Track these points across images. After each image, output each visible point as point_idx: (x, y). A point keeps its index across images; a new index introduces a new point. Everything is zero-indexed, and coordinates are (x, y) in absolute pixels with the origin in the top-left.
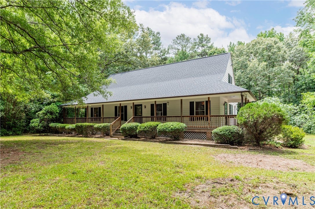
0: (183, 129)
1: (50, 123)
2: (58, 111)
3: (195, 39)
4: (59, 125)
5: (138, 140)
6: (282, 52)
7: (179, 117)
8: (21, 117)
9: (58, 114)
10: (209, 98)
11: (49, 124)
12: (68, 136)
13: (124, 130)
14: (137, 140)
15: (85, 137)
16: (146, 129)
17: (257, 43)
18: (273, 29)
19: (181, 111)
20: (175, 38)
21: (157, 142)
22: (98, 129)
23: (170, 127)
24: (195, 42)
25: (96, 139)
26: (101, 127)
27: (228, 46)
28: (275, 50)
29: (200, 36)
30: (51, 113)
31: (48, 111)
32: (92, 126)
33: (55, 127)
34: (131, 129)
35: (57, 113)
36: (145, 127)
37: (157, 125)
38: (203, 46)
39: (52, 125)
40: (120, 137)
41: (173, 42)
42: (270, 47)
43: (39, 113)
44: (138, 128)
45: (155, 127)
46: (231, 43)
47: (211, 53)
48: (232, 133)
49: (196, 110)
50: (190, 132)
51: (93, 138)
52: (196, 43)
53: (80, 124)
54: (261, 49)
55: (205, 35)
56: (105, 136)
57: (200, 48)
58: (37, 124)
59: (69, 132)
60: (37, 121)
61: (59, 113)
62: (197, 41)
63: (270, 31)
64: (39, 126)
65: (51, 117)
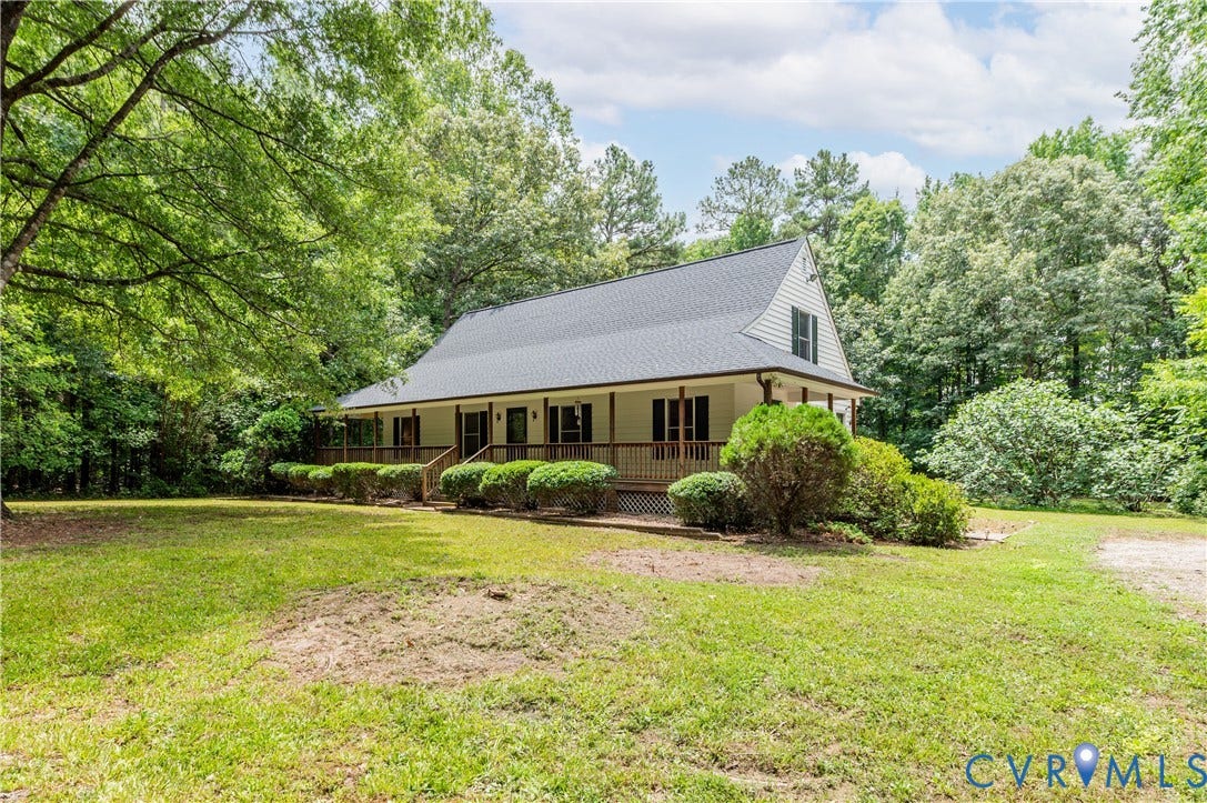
0: (598, 482)
1: (275, 462)
2: (298, 428)
3: (798, 173)
4: (296, 469)
5: (482, 514)
6: (1106, 209)
7: (604, 445)
8: (206, 445)
9: (296, 436)
10: (682, 389)
11: (270, 465)
12: (316, 502)
13: (448, 483)
14: (478, 514)
15: (357, 503)
16: (500, 482)
17: (1010, 181)
18: (1090, 119)
19: (612, 429)
20: (726, 174)
21: (527, 518)
22: (388, 481)
23: (555, 476)
24: (801, 181)
25: (383, 508)
26: (393, 476)
27: (918, 193)
28: (1076, 204)
29: (819, 162)
30: (278, 434)
31: (270, 427)
32: (373, 473)
33: (286, 474)
34: (468, 481)
35: (295, 432)
36: (500, 476)
37: (532, 470)
38: (828, 197)
39: (277, 467)
40: (441, 505)
41: (715, 186)
42: (1060, 191)
43: (246, 434)
44: (484, 478)
45: (525, 475)
46: (928, 182)
47: (850, 222)
48: (709, 493)
49: (671, 425)
50: (633, 493)
51: (376, 507)
52: (803, 186)
53: (342, 466)
54: (1020, 203)
55: (836, 158)
56: (408, 502)
57: (821, 202)
58: (237, 466)
59: (324, 490)
60: (239, 455)
61: (300, 434)
62: (809, 179)
63: (1075, 130)
64: (242, 469)
65: (276, 443)
